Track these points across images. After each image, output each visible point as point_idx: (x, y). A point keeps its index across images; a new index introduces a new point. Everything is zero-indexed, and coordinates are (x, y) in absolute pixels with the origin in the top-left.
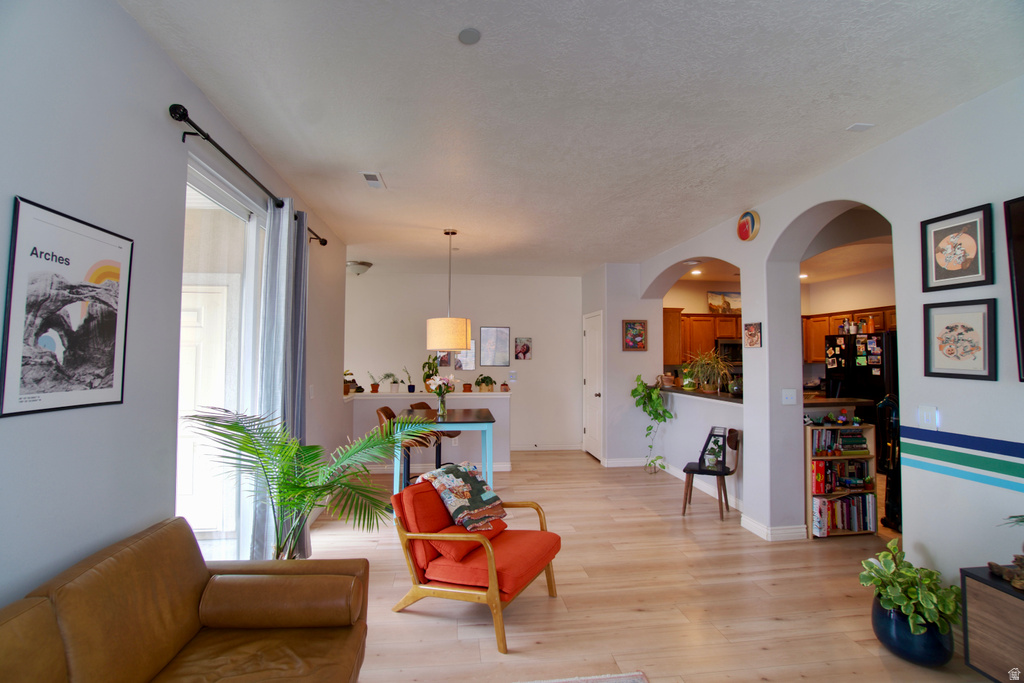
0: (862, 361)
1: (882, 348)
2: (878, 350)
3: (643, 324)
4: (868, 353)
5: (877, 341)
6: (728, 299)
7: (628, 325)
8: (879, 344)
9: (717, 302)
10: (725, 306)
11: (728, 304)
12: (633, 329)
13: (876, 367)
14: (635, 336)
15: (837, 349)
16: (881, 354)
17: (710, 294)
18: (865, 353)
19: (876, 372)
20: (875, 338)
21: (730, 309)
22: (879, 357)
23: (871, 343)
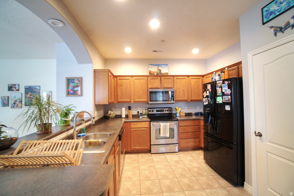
0: (219, 100)
1: (231, 90)
2: (228, 91)
3: (80, 80)
4: (223, 94)
5: (228, 84)
6: (160, 68)
7: (69, 81)
8: (229, 87)
9: (154, 70)
10: (158, 72)
11: (160, 71)
12: (73, 82)
13: (227, 104)
14: (74, 87)
15: (208, 92)
16: (231, 95)
17: (150, 66)
18: (221, 94)
19: (228, 108)
20: (226, 82)
21: (161, 73)
22: (229, 97)
23: (224, 87)
